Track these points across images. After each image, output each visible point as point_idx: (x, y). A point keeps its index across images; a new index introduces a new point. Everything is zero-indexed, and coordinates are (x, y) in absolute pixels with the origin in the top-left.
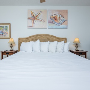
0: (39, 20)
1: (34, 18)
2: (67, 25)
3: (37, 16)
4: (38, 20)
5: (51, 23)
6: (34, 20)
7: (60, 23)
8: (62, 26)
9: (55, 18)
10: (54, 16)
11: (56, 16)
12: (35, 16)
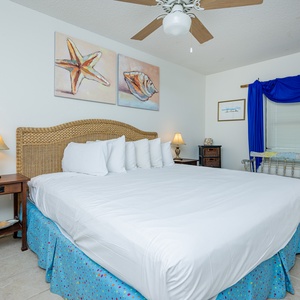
0: (93, 75)
1: (79, 67)
2: (157, 102)
3: (89, 62)
4: (93, 78)
5: (125, 91)
6: (79, 72)
7: (144, 96)
8: (149, 103)
9: (134, 81)
10: (132, 74)
11: (137, 76)
12: (82, 62)
